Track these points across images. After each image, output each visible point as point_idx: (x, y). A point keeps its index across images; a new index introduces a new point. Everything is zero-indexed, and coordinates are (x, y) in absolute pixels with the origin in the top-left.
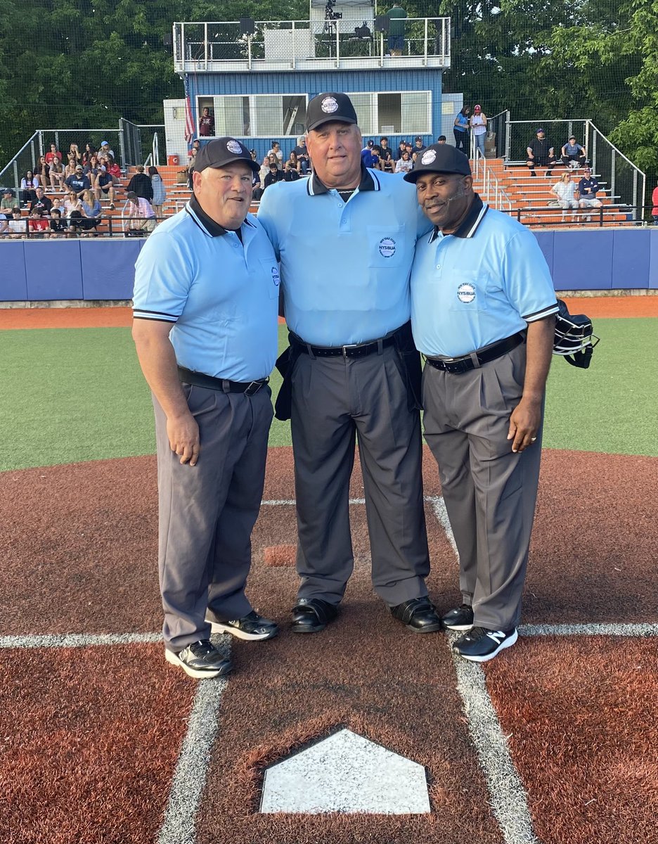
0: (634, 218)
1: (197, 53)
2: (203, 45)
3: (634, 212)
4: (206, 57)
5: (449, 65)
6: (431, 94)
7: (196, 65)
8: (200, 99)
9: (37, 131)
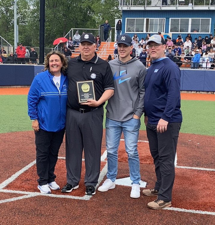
6: (211, 19)
7: (127, 7)
8: (127, 19)
9: (72, 29)
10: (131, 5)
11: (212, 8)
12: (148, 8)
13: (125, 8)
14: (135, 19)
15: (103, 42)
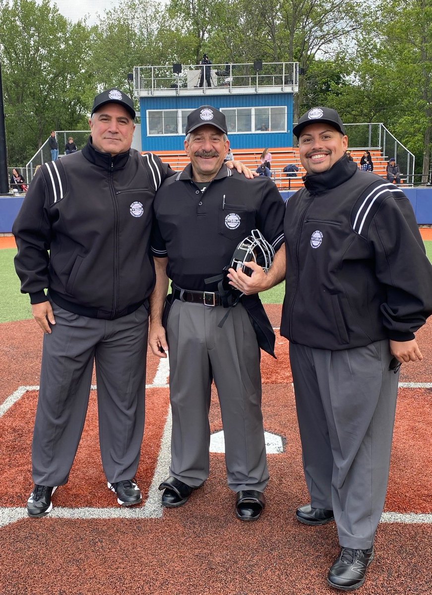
0: (408, 182)
1: (148, 86)
2: (151, 80)
3: (407, 179)
4: (153, 87)
5: (298, 91)
6: (286, 108)
7: (146, 92)
8: (149, 112)
10: (154, 88)
11: (288, 89)
12: (183, 93)
13: (144, 93)
14: (162, 112)
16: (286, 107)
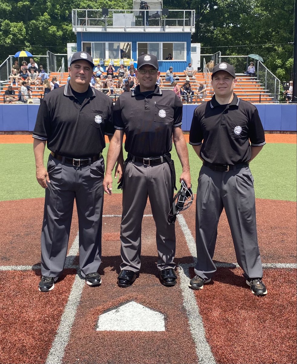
0: (275, 100)
2: (85, 19)
4: (87, 25)
5: (194, 31)
6: (186, 44)
7: (82, 28)
8: (83, 43)
9: (10, 56)
11: (187, 29)
15: (53, 72)
16: (186, 42)
